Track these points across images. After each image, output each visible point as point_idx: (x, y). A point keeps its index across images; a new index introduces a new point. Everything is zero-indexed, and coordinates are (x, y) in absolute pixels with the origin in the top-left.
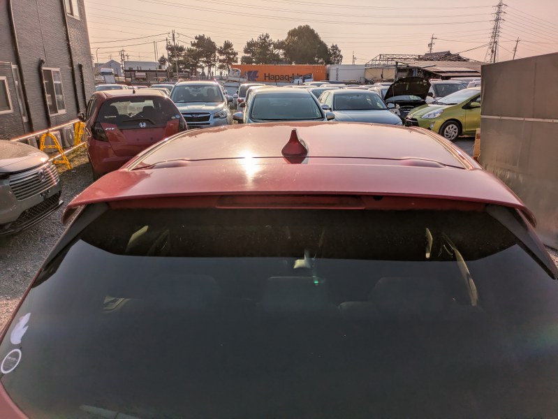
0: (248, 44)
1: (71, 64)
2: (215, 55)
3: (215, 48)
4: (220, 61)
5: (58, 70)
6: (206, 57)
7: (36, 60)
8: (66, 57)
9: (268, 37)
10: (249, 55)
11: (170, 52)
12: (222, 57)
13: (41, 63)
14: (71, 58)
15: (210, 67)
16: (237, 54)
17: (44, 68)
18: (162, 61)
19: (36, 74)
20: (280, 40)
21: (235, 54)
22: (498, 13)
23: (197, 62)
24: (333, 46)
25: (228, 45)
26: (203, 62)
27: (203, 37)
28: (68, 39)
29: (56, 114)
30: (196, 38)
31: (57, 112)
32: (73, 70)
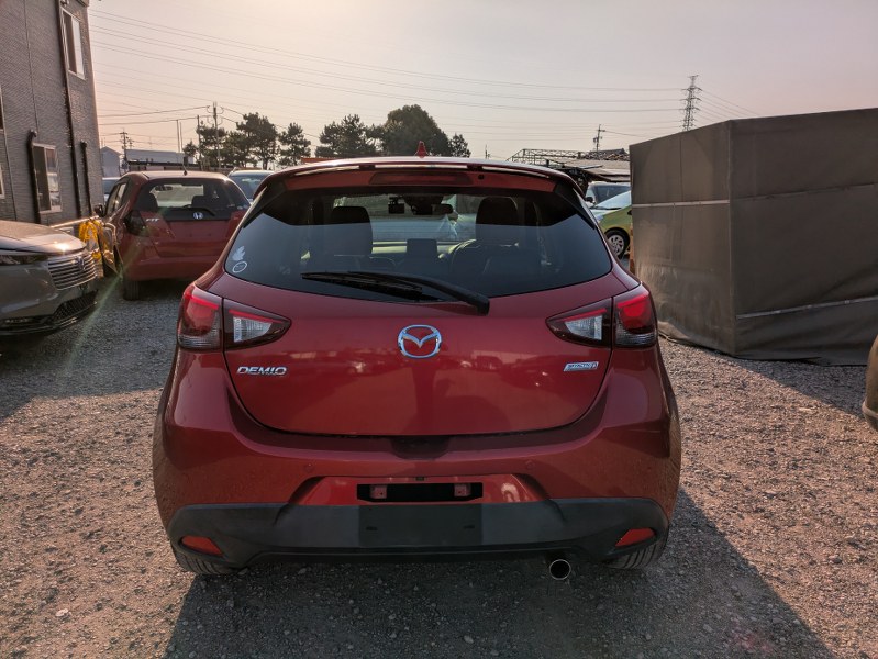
0: (327, 129)
1: (71, 140)
2: (274, 144)
3: (274, 134)
4: (283, 153)
5: (52, 147)
6: (261, 146)
7: (25, 131)
8: (65, 132)
9: (358, 120)
10: (327, 145)
11: (202, 137)
12: (286, 148)
13: (31, 136)
14: (71, 132)
15: (266, 161)
16: (309, 143)
17: (35, 144)
18: (190, 149)
19: (23, 151)
20: (376, 125)
21: (307, 143)
22: (690, 99)
23: (247, 154)
24: (456, 137)
25: (295, 130)
26: (255, 153)
27: (256, 116)
28: (68, 106)
29: (48, 211)
30: (245, 117)
31: (50, 209)
32: (73, 149)
